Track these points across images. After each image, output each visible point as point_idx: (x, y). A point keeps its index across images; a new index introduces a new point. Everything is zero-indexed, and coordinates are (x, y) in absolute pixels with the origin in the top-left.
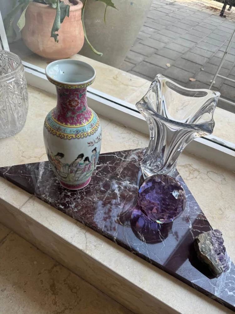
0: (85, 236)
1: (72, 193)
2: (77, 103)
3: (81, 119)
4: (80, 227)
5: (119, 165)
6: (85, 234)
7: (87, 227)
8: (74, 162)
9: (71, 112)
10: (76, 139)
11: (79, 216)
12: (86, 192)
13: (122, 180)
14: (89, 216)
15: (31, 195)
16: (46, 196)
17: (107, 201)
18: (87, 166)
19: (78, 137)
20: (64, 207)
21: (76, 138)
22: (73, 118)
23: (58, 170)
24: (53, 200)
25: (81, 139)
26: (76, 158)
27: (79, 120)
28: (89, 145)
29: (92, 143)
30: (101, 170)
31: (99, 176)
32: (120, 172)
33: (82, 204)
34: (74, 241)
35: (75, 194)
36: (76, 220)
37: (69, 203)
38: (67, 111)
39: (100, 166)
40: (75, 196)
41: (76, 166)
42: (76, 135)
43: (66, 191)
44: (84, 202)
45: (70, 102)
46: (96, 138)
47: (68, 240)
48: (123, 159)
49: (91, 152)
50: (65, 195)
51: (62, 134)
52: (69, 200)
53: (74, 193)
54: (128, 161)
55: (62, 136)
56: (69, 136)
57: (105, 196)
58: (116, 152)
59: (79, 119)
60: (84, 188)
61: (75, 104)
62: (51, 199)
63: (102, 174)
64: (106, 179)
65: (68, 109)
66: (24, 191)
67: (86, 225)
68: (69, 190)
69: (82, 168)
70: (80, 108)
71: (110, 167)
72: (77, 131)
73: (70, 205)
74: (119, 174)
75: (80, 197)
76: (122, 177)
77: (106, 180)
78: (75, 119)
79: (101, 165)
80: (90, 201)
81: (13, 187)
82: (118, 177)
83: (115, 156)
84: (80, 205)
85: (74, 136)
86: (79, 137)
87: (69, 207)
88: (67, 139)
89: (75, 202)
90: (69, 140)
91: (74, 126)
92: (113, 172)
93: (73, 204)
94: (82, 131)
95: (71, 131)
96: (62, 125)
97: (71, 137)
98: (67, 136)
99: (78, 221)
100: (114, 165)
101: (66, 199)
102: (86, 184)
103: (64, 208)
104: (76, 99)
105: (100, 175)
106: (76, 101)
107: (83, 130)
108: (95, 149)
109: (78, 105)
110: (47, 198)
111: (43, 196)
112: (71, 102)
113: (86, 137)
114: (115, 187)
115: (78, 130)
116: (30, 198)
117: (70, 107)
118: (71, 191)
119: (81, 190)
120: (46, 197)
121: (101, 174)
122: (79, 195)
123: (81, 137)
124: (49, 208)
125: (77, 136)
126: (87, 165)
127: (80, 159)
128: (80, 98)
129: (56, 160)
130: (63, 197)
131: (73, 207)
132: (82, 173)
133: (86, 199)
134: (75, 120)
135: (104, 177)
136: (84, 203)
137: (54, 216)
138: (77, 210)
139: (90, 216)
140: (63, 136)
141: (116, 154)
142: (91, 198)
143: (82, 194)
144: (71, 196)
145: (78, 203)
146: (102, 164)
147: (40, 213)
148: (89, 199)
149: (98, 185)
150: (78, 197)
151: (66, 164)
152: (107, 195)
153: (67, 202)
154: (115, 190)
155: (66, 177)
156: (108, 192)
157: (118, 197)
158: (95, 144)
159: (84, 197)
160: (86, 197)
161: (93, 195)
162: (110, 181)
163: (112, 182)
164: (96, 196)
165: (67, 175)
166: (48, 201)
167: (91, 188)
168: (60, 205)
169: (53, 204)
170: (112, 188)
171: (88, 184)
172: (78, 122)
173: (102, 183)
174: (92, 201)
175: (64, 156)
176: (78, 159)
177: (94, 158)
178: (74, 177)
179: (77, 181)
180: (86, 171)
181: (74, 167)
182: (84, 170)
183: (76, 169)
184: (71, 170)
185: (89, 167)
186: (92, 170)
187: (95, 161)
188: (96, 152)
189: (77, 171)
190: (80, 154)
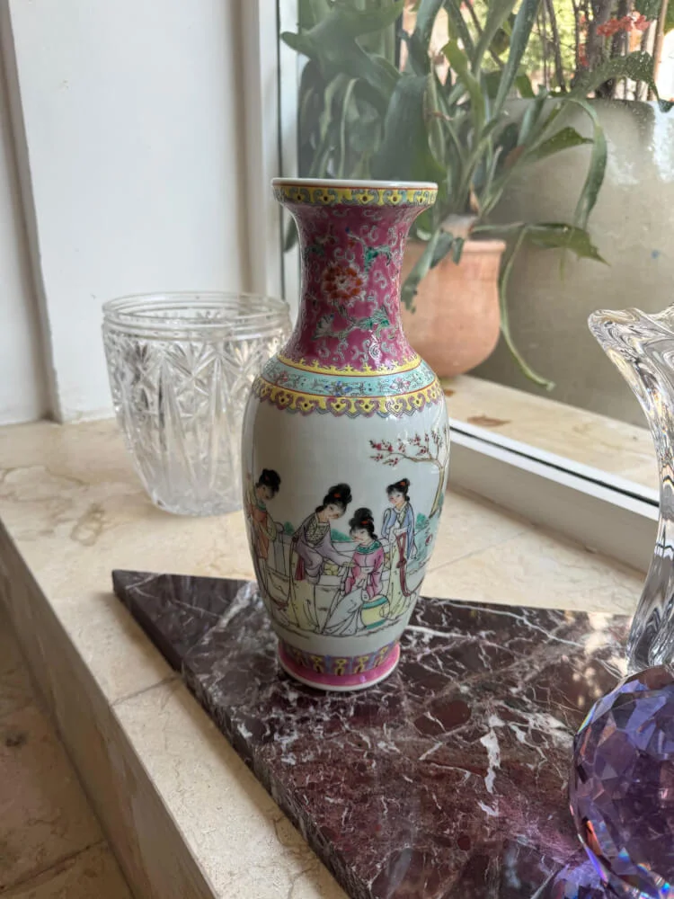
0: (291, 889)
1: (306, 695)
2: (353, 285)
3: (361, 350)
4: (286, 845)
5: (529, 653)
6: (292, 881)
7: (312, 852)
8: (312, 518)
9: (331, 319)
10: (329, 416)
11: (291, 786)
12: (358, 708)
13: (529, 707)
14: (331, 801)
15: (173, 674)
16: (209, 682)
17: (432, 769)
18: (361, 561)
19: (338, 406)
20: (250, 734)
21: (330, 409)
22: (332, 342)
23: (261, 561)
24: (228, 698)
25: (345, 417)
26: (320, 503)
27: (354, 352)
28: (375, 452)
29: (390, 449)
30: (446, 651)
31: (432, 670)
32: (528, 677)
33: (324, 748)
34: (234, 891)
35: (315, 704)
36: (283, 808)
37: (277, 727)
38: (319, 316)
39: (447, 635)
40: (311, 709)
41: (318, 543)
42: (331, 399)
43: (285, 684)
44: (334, 741)
45: (330, 278)
46: (414, 438)
47: (213, 879)
48: (551, 636)
50: (275, 695)
51: (287, 392)
52: (282, 718)
53: (311, 696)
54: (573, 647)
55: (283, 400)
56: (307, 402)
57: (432, 747)
58: (530, 610)
59: (355, 347)
60: (357, 692)
61: (348, 289)
62: (220, 694)
63: (443, 666)
64: (458, 684)
65: (325, 308)
66: (160, 658)
67: (311, 843)
68: (296, 684)
69: (341, 560)
70: (365, 309)
71: (490, 650)
72: (338, 388)
73: (276, 736)
74: (520, 684)
75: (326, 718)
76: (530, 696)
77: (458, 689)
78: (342, 347)
79: (454, 635)
80: (361, 744)
81: (134, 637)
82: (514, 690)
83: (522, 621)
84: (314, 748)
85: (323, 403)
86: (338, 410)
87: (270, 739)
88: (298, 409)
89: (300, 730)
90: (305, 414)
91: (333, 370)
92: (494, 668)
93: (289, 735)
94: (358, 391)
95: (316, 384)
96: (297, 365)
97: (310, 405)
98: (301, 399)
99: (287, 813)
100: (507, 645)
101: (274, 710)
102: (369, 677)
103: (250, 738)
104: (352, 266)
105: (437, 667)
106: (354, 274)
107: (361, 388)
108: (402, 486)
109: (355, 292)
110: (210, 689)
111: (202, 677)
112: (334, 279)
113: (368, 415)
114: (487, 725)
115: (344, 385)
116: (166, 681)
117: (329, 300)
118: (305, 688)
119: (341, 694)
120: (210, 685)
121: (440, 663)
122: (327, 713)
123: (346, 412)
124: (207, 734)
125: (334, 405)
126: (363, 550)
127: (337, 509)
128: (365, 263)
130: (266, 699)
131: (284, 748)
132: (344, 591)
133: (348, 732)
134: (339, 352)
135: (452, 679)
136: (332, 746)
137: (208, 766)
138: (293, 763)
139: (338, 805)
140: (287, 400)
141: (526, 613)
142: (371, 737)
143: (342, 711)
144: (295, 704)
145: (311, 738)
146: (456, 632)
148: (361, 738)
149: (414, 699)
150: (318, 717)
151: (286, 529)
152: (440, 744)
153: (272, 722)
154: (484, 734)
155: (285, 598)
156: (448, 734)
157: (491, 766)
158: (403, 463)
159: (343, 725)
160: (350, 726)
161: (382, 730)
162: (471, 695)
163: (479, 701)
164: (393, 734)
165: (286, 591)
166: (211, 701)
167: (385, 699)
168: (243, 725)
169: (223, 716)
170: (471, 724)
171: (379, 684)
172: (348, 360)
173: (433, 695)
174: (367, 749)
175: (281, 486)
176: (328, 508)
177: (398, 534)
178: (312, 606)
179: (324, 631)
180: (358, 587)
181: (312, 545)
182: (350, 575)
183: (317, 559)
184: (301, 559)
185: (371, 569)
186: (389, 598)
187: (405, 557)
188: (409, 505)
189: (321, 571)
190: (335, 483)
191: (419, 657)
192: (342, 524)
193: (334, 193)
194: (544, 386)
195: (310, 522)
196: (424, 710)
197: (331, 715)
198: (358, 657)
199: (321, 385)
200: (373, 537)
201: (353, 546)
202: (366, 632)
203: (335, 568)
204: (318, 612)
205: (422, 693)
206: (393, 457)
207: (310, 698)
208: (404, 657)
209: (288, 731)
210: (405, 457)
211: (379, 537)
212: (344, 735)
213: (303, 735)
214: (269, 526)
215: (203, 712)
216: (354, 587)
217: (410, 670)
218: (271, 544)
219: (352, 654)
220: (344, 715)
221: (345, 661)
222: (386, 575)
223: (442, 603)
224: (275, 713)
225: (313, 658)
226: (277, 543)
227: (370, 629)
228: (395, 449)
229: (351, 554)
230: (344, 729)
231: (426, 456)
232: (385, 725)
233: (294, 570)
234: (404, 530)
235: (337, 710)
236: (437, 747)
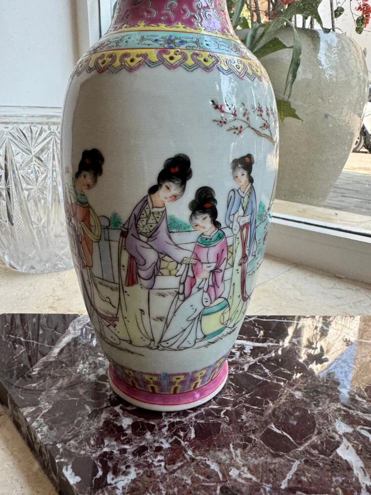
1: (141, 420)
3: (193, 10)
10: (162, 69)
12: (199, 429)
13: (366, 407)
16: (34, 415)
18: (203, 254)
19: (172, 58)
20: (78, 479)
21: (161, 61)
24: (54, 433)
28: (217, 115)
30: (269, 360)
31: (261, 378)
35: (151, 428)
37: (110, 464)
39: (265, 345)
40: (148, 435)
42: (163, 51)
43: (117, 409)
44: (178, 474)
46: (256, 106)
50: (107, 423)
52: (115, 452)
55: (104, 62)
56: (133, 57)
57: (289, 468)
60: (194, 409)
62: (45, 429)
63: (271, 374)
64: (290, 390)
68: (129, 408)
72: (170, 41)
73: (110, 477)
75: (166, 446)
77: (293, 396)
79: (271, 344)
85: (153, 55)
86: (172, 62)
87: (102, 483)
88: (122, 67)
89: (138, 466)
93: (125, 474)
94: (193, 44)
97: (138, 61)
101: (106, 442)
102: (203, 394)
103: (78, 484)
105: (265, 375)
107: (197, 43)
108: (246, 165)
114: (337, 433)
115: (177, 38)
118: (140, 412)
119: (178, 414)
121: (267, 371)
122: (167, 438)
123: (182, 63)
125: (166, 57)
126: (205, 242)
130: (98, 429)
133: (193, 460)
134: (167, 11)
135: (283, 385)
143: (182, 434)
144: (129, 432)
145: (151, 475)
146: (272, 342)
148: (208, 466)
149: (253, 411)
150: (157, 445)
151: (113, 222)
152: (297, 462)
153: (105, 458)
154: (338, 445)
156: (301, 448)
157: (364, 486)
158: (247, 133)
159: (186, 452)
160: (193, 451)
161: (230, 452)
162: (308, 400)
164: (244, 457)
165: (115, 302)
166: (36, 438)
167: (224, 414)
168: (70, 467)
169: (47, 456)
170: (319, 433)
171: (214, 398)
172: (178, 19)
173: (271, 404)
174: (219, 482)
176: (164, 188)
177: (242, 224)
178: (146, 317)
179: (159, 345)
180: (199, 289)
181: (144, 239)
182: (190, 274)
183: (151, 256)
184: (132, 257)
185: (213, 266)
186: (230, 301)
187: (247, 252)
188: (252, 188)
189: (156, 271)
190: (172, 155)
191: (246, 367)
195: (142, 208)
196: (267, 423)
197: (170, 440)
198: (196, 372)
200: (216, 224)
201: (193, 237)
202: (205, 342)
203: (174, 264)
204: (153, 322)
205: (259, 403)
206: (237, 124)
207: (145, 422)
208: (232, 369)
209: (123, 468)
210: (249, 126)
211: (223, 225)
212: (187, 464)
213: (141, 471)
214: (92, 223)
216: (195, 289)
217: (239, 382)
219: (190, 370)
220: (185, 438)
221: (182, 378)
222: (228, 274)
224: (107, 446)
225: (147, 377)
226: (102, 242)
227: (209, 339)
229: (191, 247)
230: (188, 457)
232: (231, 446)
233: (124, 274)
234: (246, 219)
235: (175, 434)
236: (294, 468)
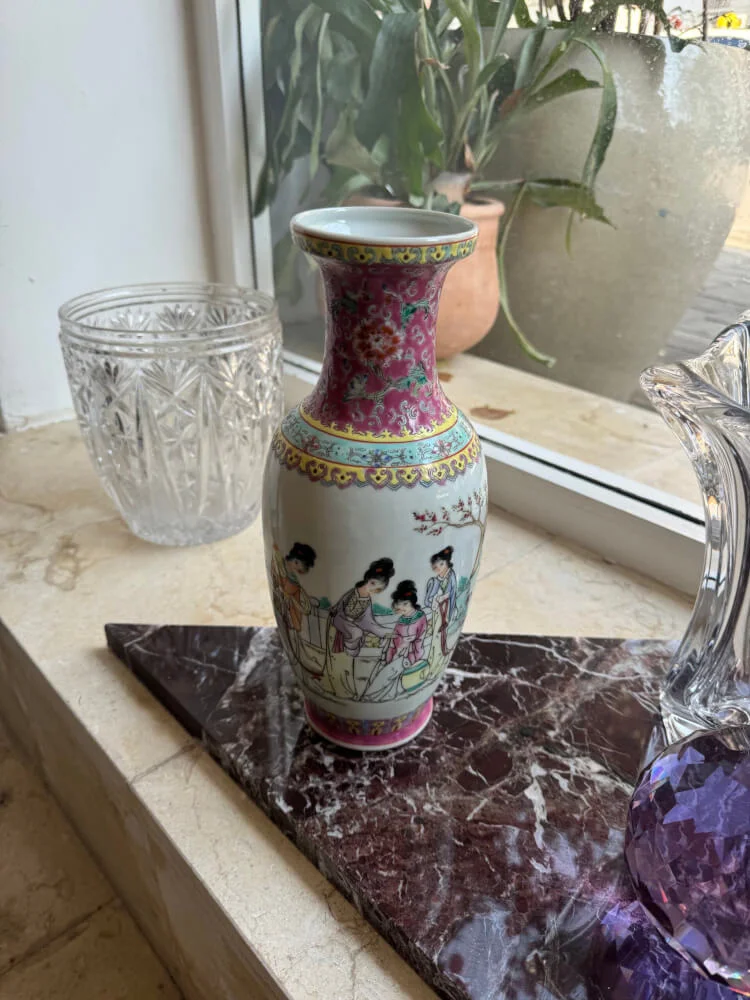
0: (354, 967)
1: (341, 758)
2: (389, 345)
3: (399, 412)
4: (340, 920)
5: (562, 690)
6: (353, 959)
7: (368, 925)
8: (352, 593)
9: (365, 380)
10: (369, 488)
11: (342, 862)
12: (397, 768)
13: (568, 751)
14: (385, 874)
15: (192, 741)
16: (238, 750)
17: (481, 828)
18: (404, 630)
19: (378, 478)
20: (290, 808)
21: (369, 481)
22: (368, 405)
23: (292, 632)
24: (260, 769)
25: (386, 490)
26: (361, 578)
27: (391, 415)
28: (419, 524)
29: (434, 519)
30: (480, 695)
31: (467, 717)
32: (564, 718)
33: (369, 816)
34: (296, 976)
35: (353, 767)
36: (331, 880)
37: (317, 797)
38: (351, 375)
39: (478, 676)
40: (350, 773)
41: (358, 618)
42: (371, 470)
43: (318, 747)
44: (378, 807)
45: (363, 336)
46: (457, 503)
47: (272, 966)
48: (582, 669)
49: (428, 564)
50: (309, 760)
51: (319, 461)
52: (321, 787)
53: (347, 760)
54: (605, 680)
55: (315, 471)
56: (343, 473)
57: (477, 804)
58: (557, 639)
59: (392, 410)
60: (395, 749)
61: (384, 348)
62: (251, 765)
63: (478, 712)
64: (494, 732)
65: (357, 368)
66: (174, 723)
67: (366, 916)
68: (329, 747)
69: (382, 632)
70: (400, 368)
71: (523, 689)
72: (377, 458)
73: (318, 808)
74: (557, 726)
75: (367, 783)
76: (568, 739)
77: (496, 738)
78: (378, 409)
79: (485, 675)
80: (406, 808)
81: (142, 701)
82: (552, 734)
83: (551, 654)
84: (359, 818)
85: (361, 475)
86: (379, 482)
87: (311, 812)
88: (333, 482)
89: (342, 799)
90: (342, 487)
91: (370, 436)
92: (530, 710)
93: (331, 805)
94: (398, 460)
95: (352, 453)
96: (326, 429)
97: (348, 478)
98: (336, 470)
99: (338, 887)
100: (539, 682)
101: (311, 778)
102: (403, 734)
103: (291, 812)
104: (388, 323)
105: (471, 714)
106: (391, 332)
107: (401, 457)
108: (446, 555)
109: (391, 351)
110: (240, 760)
111: (229, 747)
112: (368, 337)
113: (410, 486)
114: (530, 775)
115: (383, 453)
116: (186, 749)
117: (363, 359)
118: (340, 751)
119: (378, 753)
120: (238, 755)
121: (475, 709)
122: (367, 776)
123: (387, 483)
124: (241, 808)
125: (373, 477)
126: (406, 621)
127: (378, 584)
128: (403, 321)
129: (287, 577)
130: (302, 767)
131: (328, 820)
132: (385, 661)
133: (391, 796)
134: (374, 415)
135: (489, 725)
136: (376, 813)
137: (247, 843)
138: (340, 836)
139: (392, 878)
140: (320, 471)
141: (554, 644)
142: (415, 799)
143: (381, 773)
144: (331, 769)
145: (354, 807)
146: (487, 672)
147: (198, 817)
148: (405, 801)
149: (454, 752)
150: (358, 782)
151: (324, 603)
152: (486, 800)
153: (312, 792)
154: (527, 786)
155: (320, 669)
156: (493, 788)
157: (538, 820)
158: (448, 531)
159: (385, 788)
160: (392, 788)
161: (426, 790)
162: (510, 743)
163: (518, 749)
164: (437, 794)
165: (322, 662)
166: (242, 772)
167: (425, 755)
168: (281, 798)
169: (258, 788)
170: (513, 775)
171: (415, 739)
172: (385, 424)
173: (472, 746)
174: (414, 813)
175: (316, 561)
176: (369, 583)
177: (441, 600)
178: (350, 678)
179: (362, 698)
180: (400, 656)
181: (351, 620)
182: (392, 645)
183: (357, 633)
184: (339, 633)
185: (413, 638)
186: (430, 661)
187: (447, 620)
188: (452, 571)
189: (361, 644)
190: (376, 558)
191: (452, 704)
192: (384, 599)
193: (372, 252)
194: (545, 363)
195: (349, 599)
196: (465, 764)
197: (371, 778)
198: (396, 718)
199: (357, 455)
200: (416, 607)
202: (406, 695)
203: (375, 640)
204: (357, 682)
205: (460, 745)
206: (437, 527)
207: (346, 760)
208: (437, 706)
209: (329, 801)
210: (449, 524)
211: (423, 606)
212: (387, 799)
213: (345, 804)
214: (302, 599)
215: (232, 783)
216: (396, 657)
217: (445, 720)
218: (304, 618)
219: (390, 717)
220: (384, 777)
221: (383, 723)
222: (427, 642)
223: (468, 639)
224: (313, 782)
225: (349, 722)
226: (312, 617)
227: (409, 692)
228: (439, 517)
229: (393, 626)
230: (387, 793)
231: (469, 519)
232: (427, 785)
233: (331, 644)
234: (446, 596)
235: (376, 772)
236: (483, 803)
